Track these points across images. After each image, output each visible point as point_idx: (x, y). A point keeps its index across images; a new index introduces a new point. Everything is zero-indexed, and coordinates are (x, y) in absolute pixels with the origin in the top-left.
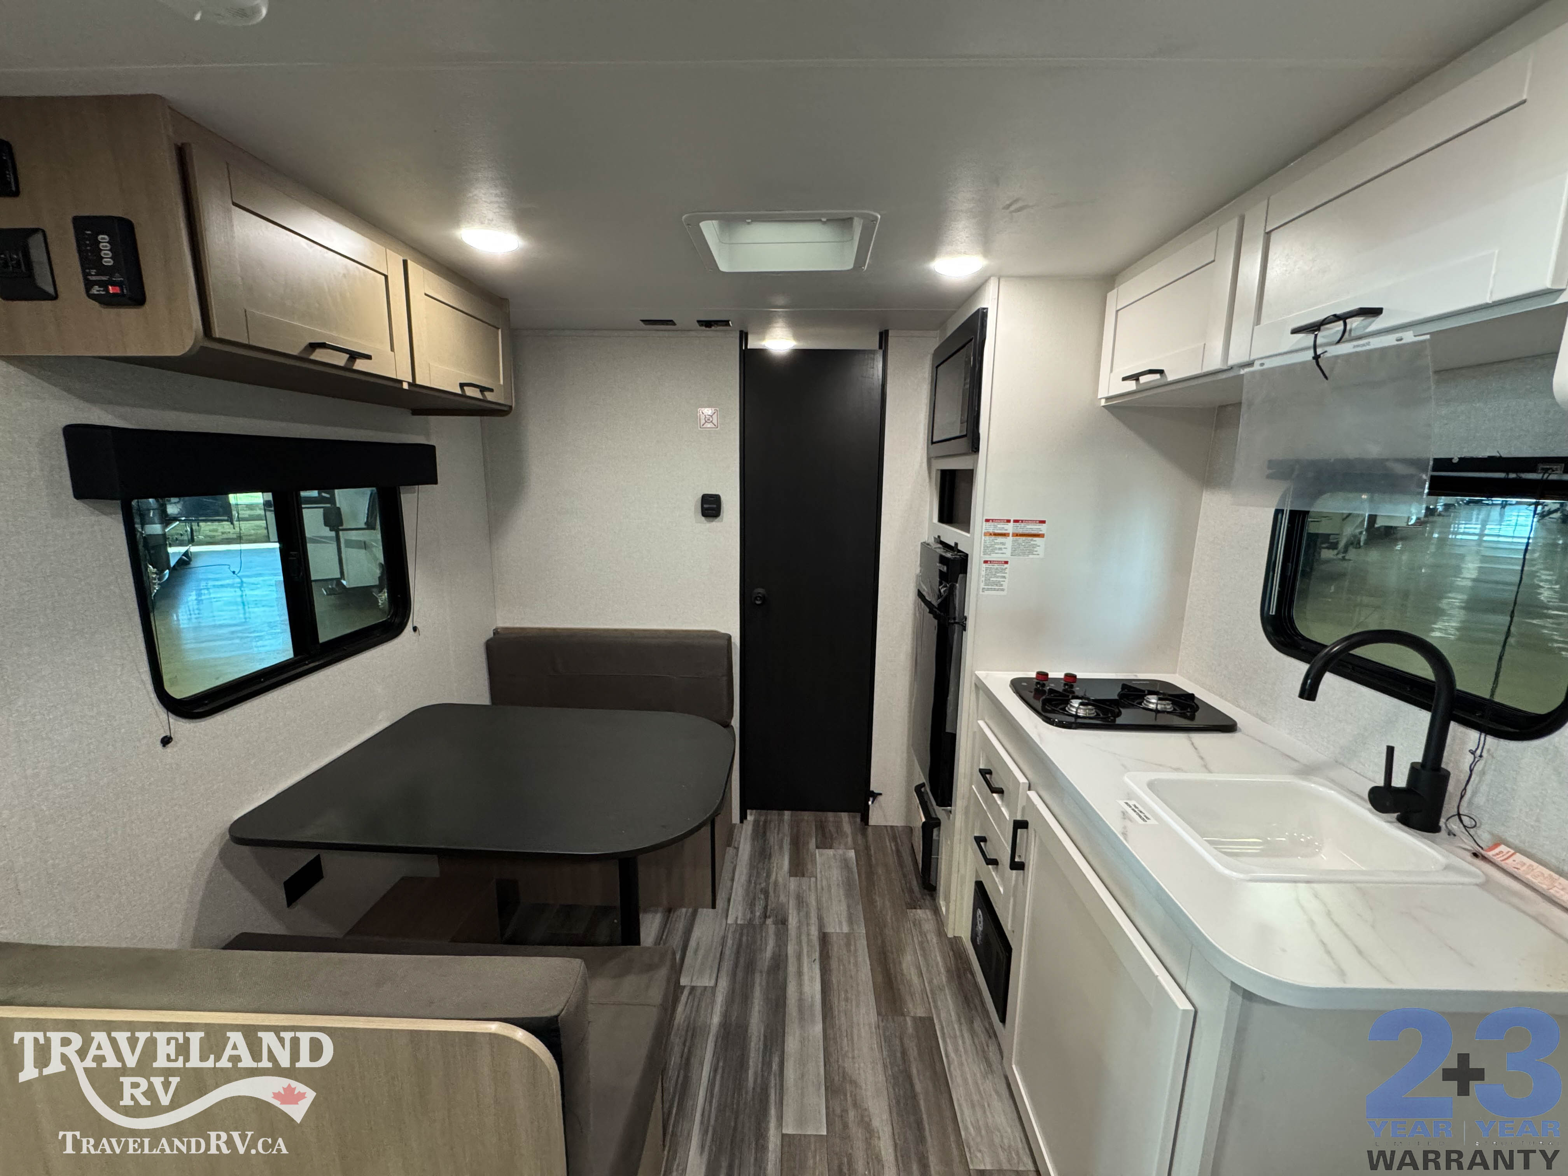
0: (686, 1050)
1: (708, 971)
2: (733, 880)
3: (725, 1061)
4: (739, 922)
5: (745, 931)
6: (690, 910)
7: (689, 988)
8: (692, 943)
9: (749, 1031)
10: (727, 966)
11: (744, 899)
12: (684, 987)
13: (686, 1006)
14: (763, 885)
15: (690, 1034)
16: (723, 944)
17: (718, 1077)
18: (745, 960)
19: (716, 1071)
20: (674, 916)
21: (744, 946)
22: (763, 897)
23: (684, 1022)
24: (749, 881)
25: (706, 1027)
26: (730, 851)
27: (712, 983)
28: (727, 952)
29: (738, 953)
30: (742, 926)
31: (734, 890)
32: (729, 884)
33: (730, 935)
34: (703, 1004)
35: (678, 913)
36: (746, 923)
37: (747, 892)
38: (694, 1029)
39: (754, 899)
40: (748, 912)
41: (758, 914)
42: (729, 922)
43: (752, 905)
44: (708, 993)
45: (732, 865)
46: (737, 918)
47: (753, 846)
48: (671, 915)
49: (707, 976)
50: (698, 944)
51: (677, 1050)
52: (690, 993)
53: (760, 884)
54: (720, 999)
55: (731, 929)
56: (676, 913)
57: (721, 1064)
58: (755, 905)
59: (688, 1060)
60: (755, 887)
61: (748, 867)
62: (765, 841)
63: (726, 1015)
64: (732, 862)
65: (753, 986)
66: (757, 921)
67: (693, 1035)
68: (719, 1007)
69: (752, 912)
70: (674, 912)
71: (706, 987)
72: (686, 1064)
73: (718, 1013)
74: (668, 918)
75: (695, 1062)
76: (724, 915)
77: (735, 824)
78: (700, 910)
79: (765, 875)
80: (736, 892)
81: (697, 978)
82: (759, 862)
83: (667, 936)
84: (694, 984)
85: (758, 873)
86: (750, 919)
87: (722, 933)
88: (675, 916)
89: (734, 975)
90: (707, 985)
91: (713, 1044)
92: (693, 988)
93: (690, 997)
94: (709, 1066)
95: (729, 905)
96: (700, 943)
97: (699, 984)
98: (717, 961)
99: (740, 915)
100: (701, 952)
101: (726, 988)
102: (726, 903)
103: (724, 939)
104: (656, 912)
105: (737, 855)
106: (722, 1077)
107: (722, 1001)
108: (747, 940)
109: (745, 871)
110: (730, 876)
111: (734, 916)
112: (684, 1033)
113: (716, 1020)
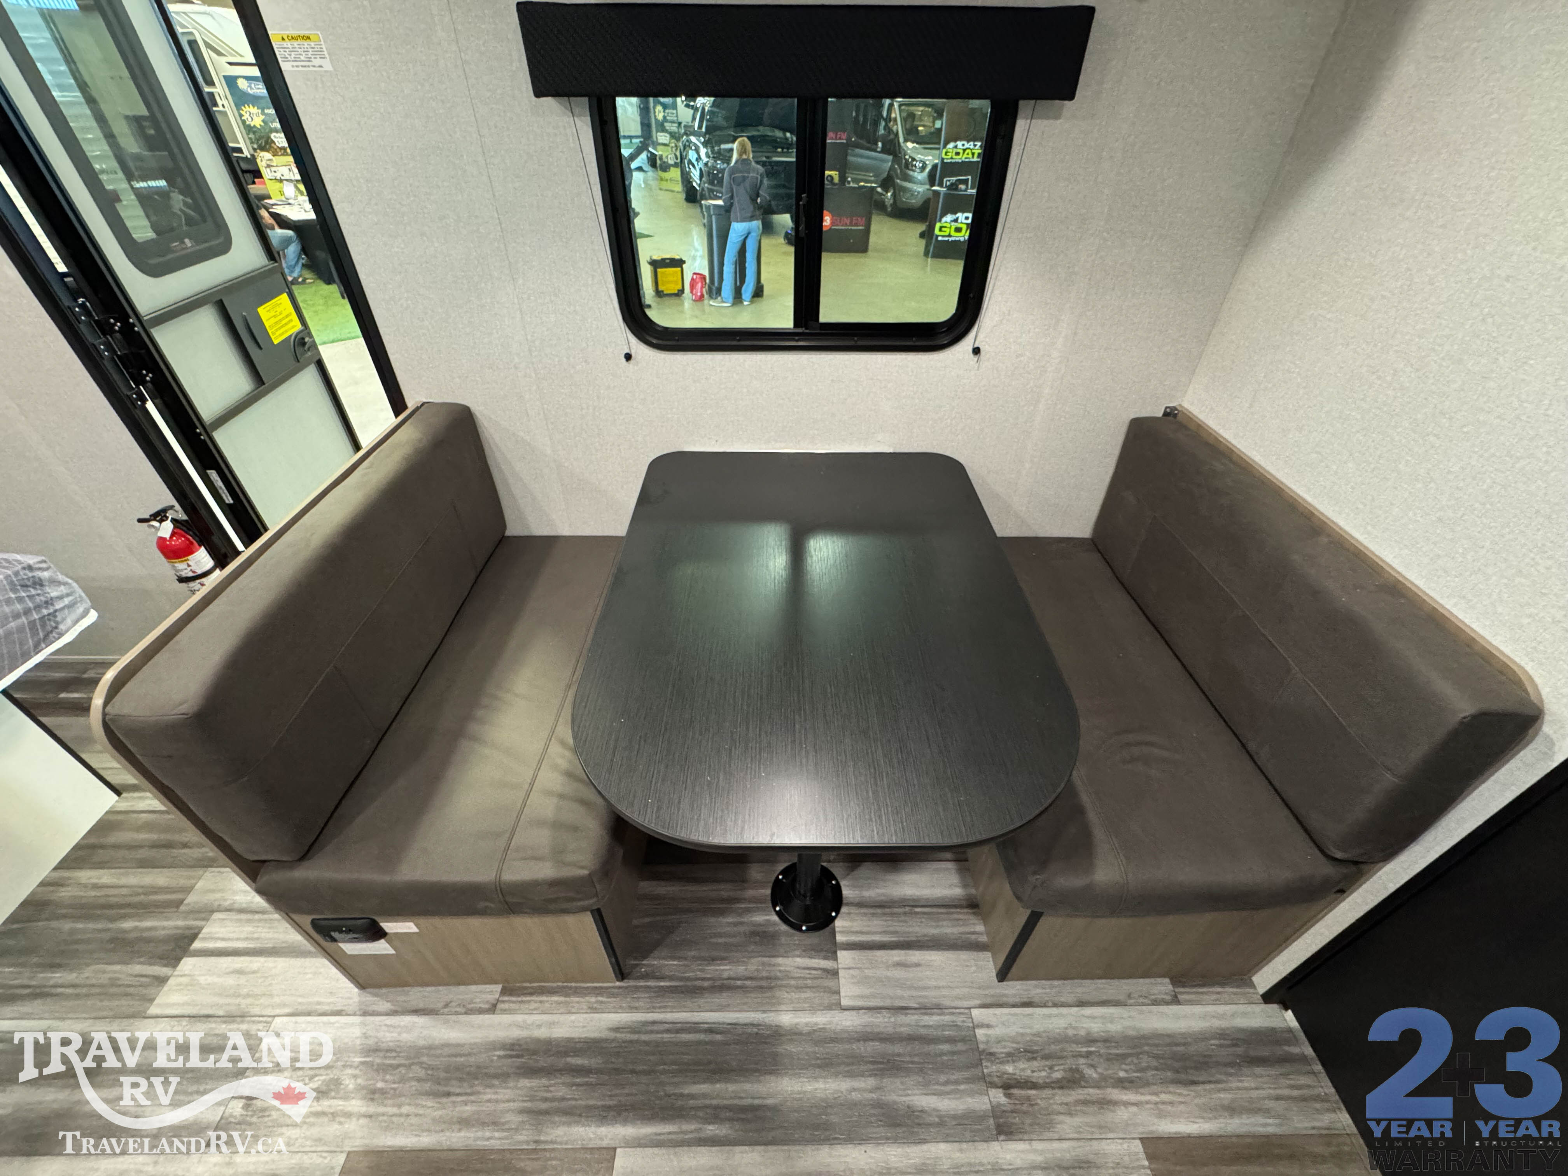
0: (739, 983)
1: (867, 992)
2: (1081, 1004)
3: (726, 1043)
4: (980, 1032)
5: (960, 1047)
6: (984, 939)
7: (836, 967)
8: (915, 956)
9: (768, 1077)
10: (882, 1022)
11: (1038, 1035)
12: (835, 959)
13: (804, 968)
14: (1089, 1072)
15: (764, 983)
16: (925, 1009)
17: (701, 1037)
18: (899, 1055)
19: (711, 1031)
20: (964, 915)
21: (931, 1048)
22: (1057, 1075)
23: (780, 971)
24: (1091, 1040)
25: (773, 1005)
26: (1163, 987)
27: (845, 1002)
28: (912, 1019)
29: (911, 1039)
30: (970, 1039)
31: (1054, 1011)
32: (1070, 999)
33: (947, 1018)
34: (808, 994)
35: (973, 919)
36: (981, 1047)
37: (1064, 1039)
38: (770, 988)
39: (1046, 1057)
40: (1010, 1047)
41: (1010, 1068)
42: (975, 1013)
43: (1029, 1053)
44: (827, 999)
45: (1122, 998)
46: (988, 1026)
47: (1202, 1037)
48: (966, 910)
49: (857, 990)
50: (917, 965)
51: (741, 970)
52: (825, 970)
53: (1093, 1066)
54: (821, 1019)
55: (959, 1020)
56: (971, 917)
57: (719, 1037)
58: (1030, 1059)
59: (729, 988)
60: (1080, 1055)
61: (1132, 1033)
62: (1231, 1064)
63: (794, 1034)
64: (1129, 996)
65: (851, 1075)
66: (990, 1068)
67: (761, 987)
68: (807, 1020)
69: (1009, 1054)
70: (974, 913)
71: (838, 993)
72: (722, 987)
73: (797, 1020)
74: (956, 907)
75: (723, 998)
76: (989, 1000)
77: (1252, 985)
78: (989, 954)
79: (1122, 1074)
80: (1050, 1016)
81: (853, 976)
82: (1156, 1057)
83: (924, 913)
84: (841, 973)
85: (1123, 1057)
86: (991, 1054)
87: (947, 1002)
88: (966, 917)
89: (866, 1037)
90: (842, 994)
91: (747, 1021)
92: (835, 973)
93: (819, 972)
94: (715, 1020)
95: (1014, 1006)
96: (918, 969)
97: (842, 981)
98: (888, 1003)
99: (997, 1031)
100: (899, 973)
101: (839, 1027)
102: (1017, 1000)
103: (939, 1008)
104: (965, 886)
105: (1155, 1003)
106: (699, 1043)
107: (816, 1024)
108: (942, 1054)
109: (1115, 1028)
110: (1086, 998)
111: (993, 1021)
112: (764, 974)
113: (786, 1019)
